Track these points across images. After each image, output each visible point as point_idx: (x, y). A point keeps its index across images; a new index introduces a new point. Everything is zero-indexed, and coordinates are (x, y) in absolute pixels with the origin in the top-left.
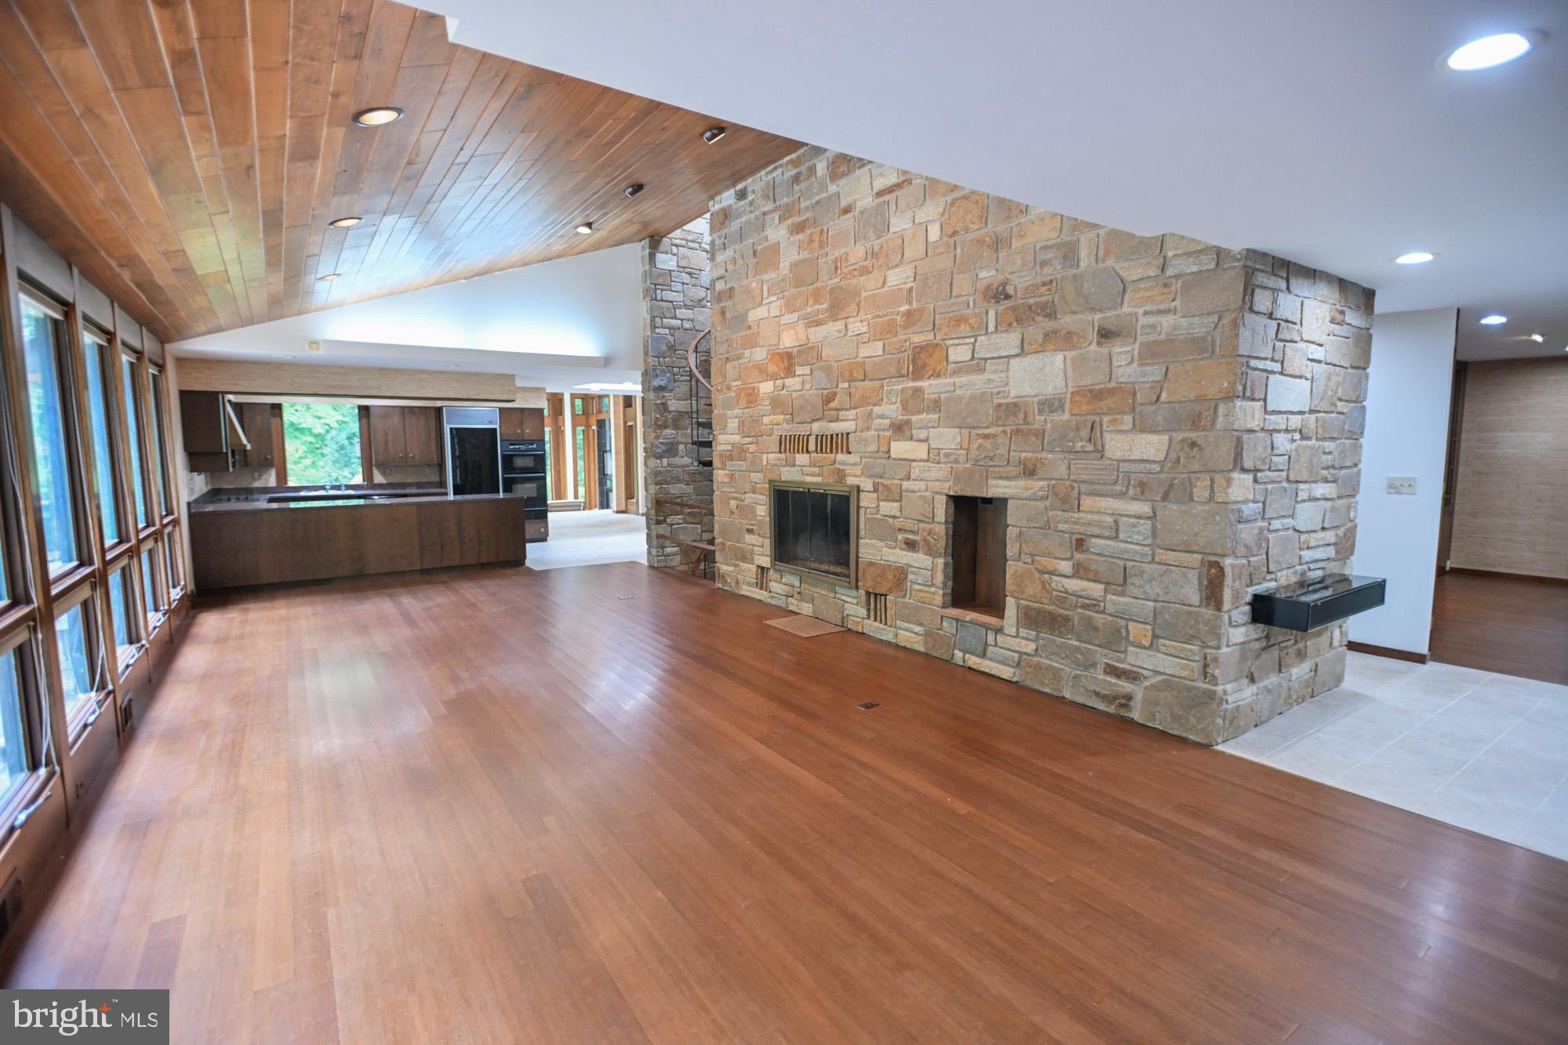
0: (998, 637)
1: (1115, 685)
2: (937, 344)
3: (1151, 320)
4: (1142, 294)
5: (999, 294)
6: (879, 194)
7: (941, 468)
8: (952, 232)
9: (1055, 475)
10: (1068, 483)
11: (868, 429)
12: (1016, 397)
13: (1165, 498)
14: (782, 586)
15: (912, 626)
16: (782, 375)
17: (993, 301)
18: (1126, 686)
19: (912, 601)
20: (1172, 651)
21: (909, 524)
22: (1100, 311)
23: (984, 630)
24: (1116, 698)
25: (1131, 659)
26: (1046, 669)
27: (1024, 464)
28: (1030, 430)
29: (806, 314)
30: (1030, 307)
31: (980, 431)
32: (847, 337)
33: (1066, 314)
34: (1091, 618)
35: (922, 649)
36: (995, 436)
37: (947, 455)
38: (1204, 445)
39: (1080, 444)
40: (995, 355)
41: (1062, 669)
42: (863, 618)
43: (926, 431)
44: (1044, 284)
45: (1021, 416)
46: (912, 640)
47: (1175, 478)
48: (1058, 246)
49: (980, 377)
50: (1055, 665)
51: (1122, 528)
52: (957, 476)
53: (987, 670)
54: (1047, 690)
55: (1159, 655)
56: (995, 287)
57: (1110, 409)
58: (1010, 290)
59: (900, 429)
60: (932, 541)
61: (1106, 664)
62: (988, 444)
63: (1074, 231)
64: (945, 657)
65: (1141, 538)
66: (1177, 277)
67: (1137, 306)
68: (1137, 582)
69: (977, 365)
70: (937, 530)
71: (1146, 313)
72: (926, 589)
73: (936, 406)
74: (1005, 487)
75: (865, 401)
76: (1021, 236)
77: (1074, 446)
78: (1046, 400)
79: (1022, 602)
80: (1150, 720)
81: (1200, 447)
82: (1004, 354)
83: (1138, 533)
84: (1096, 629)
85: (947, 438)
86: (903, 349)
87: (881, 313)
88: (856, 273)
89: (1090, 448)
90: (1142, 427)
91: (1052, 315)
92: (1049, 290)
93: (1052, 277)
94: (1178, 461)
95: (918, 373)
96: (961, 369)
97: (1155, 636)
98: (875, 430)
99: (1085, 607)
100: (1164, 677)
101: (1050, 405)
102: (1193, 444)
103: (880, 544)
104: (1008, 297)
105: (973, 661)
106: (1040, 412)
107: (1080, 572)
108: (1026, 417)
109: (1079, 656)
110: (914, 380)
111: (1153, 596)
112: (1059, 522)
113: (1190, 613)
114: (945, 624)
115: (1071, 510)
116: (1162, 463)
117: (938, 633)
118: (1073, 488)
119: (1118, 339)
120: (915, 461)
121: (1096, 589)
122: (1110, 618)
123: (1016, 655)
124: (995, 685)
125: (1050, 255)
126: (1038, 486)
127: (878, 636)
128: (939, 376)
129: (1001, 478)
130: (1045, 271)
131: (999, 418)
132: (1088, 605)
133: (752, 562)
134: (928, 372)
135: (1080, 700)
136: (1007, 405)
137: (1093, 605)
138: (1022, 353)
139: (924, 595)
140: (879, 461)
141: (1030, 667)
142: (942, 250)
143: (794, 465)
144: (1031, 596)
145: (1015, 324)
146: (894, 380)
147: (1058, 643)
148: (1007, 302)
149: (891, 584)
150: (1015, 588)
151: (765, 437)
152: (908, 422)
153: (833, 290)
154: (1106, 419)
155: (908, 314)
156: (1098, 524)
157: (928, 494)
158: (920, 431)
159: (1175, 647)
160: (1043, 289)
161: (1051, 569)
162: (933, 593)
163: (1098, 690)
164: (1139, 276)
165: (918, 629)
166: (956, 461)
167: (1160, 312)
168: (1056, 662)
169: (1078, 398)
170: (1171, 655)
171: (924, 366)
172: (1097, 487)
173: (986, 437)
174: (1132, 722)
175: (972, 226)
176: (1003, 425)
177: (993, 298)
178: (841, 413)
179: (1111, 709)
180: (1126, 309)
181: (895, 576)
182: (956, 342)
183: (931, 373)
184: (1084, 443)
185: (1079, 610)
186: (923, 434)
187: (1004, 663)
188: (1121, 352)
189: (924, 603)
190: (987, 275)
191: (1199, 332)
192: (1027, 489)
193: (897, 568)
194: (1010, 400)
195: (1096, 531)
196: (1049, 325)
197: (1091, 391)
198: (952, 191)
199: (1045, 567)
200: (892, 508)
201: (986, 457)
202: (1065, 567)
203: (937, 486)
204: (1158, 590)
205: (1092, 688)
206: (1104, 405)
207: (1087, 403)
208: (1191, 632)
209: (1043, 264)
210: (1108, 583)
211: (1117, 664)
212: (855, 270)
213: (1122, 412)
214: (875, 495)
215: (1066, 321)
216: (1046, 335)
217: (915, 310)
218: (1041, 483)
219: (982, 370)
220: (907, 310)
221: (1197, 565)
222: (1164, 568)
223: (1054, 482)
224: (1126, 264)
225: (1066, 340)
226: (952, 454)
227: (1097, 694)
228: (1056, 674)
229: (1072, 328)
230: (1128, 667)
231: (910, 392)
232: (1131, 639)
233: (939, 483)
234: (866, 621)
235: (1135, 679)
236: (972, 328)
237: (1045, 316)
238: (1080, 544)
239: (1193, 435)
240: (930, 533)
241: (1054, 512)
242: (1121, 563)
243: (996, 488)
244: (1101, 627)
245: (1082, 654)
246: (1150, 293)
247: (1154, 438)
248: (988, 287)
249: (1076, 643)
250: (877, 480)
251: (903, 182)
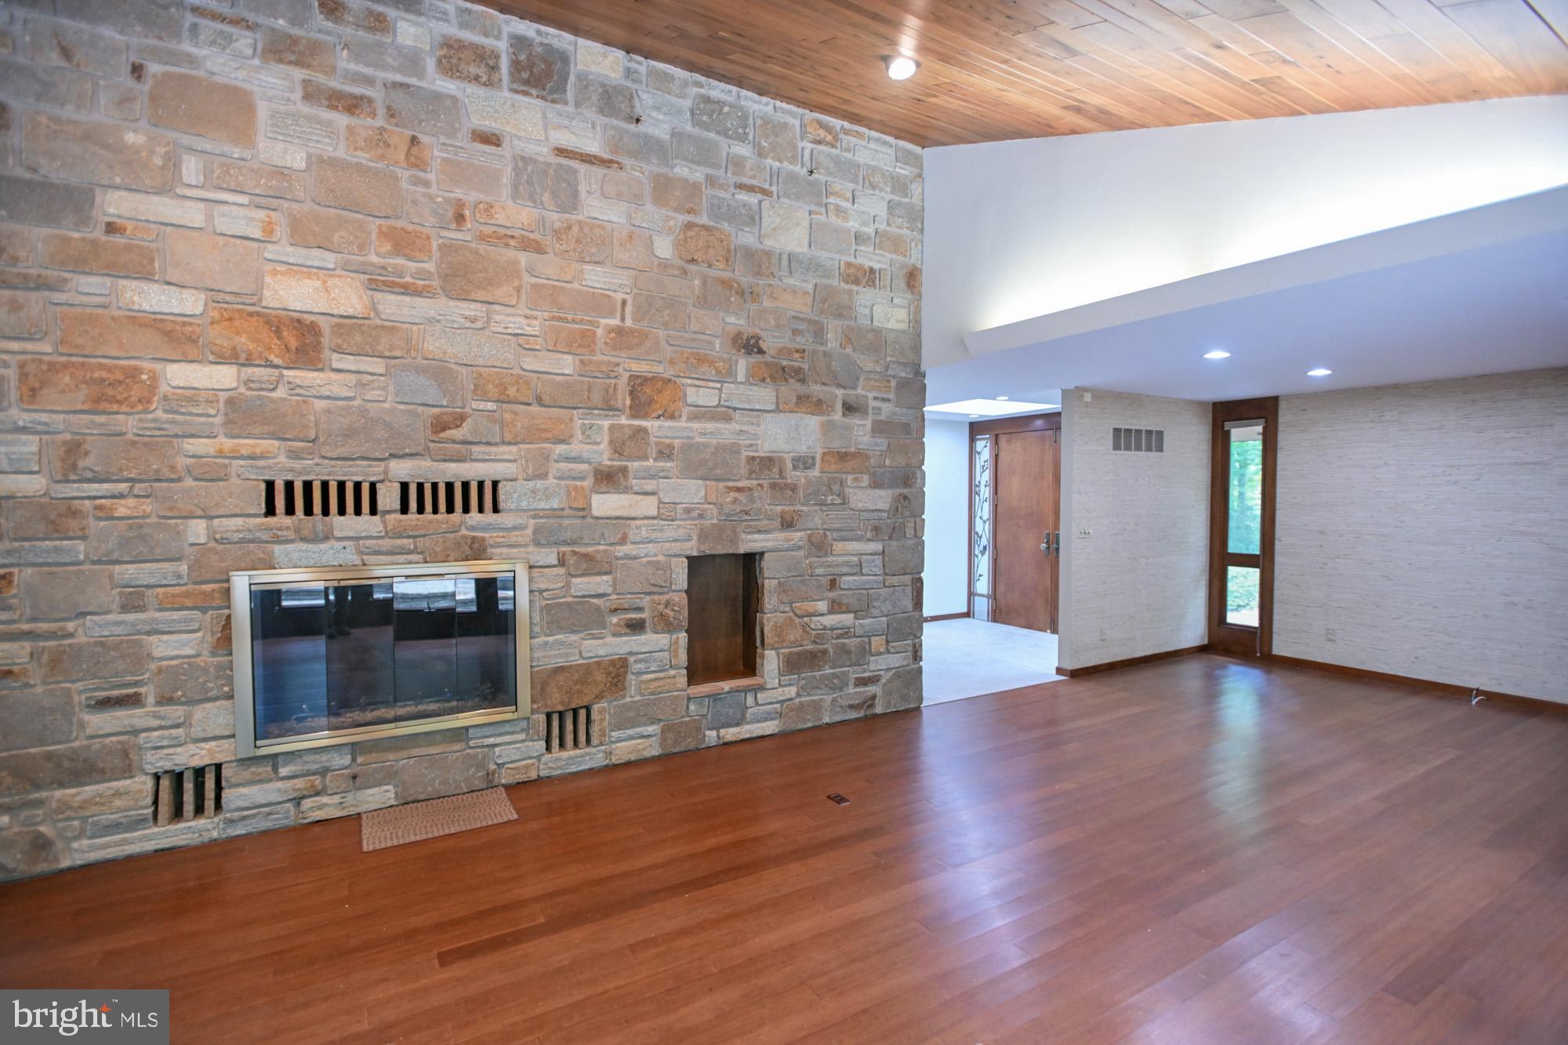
0: (759, 695)
1: (865, 692)
2: (669, 380)
3: (877, 404)
4: (872, 383)
5: (750, 346)
6: (560, 151)
7: (679, 526)
8: (690, 258)
9: (810, 525)
10: (822, 532)
11: (544, 476)
12: (770, 452)
13: (890, 538)
14: (279, 784)
15: (639, 730)
16: (277, 361)
17: (743, 351)
18: (871, 689)
19: (638, 698)
20: (898, 649)
21: (628, 600)
22: (844, 388)
23: (743, 694)
24: (865, 703)
25: (872, 667)
26: (809, 705)
27: (782, 517)
28: (786, 485)
29: (364, 263)
30: (783, 369)
31: (731, 484)
32: (486, 332)
33: (816, 383)
34: (844, 644)
35: (656, 751)
36: (750, 489)
37: (688, 511)
38: (911, 498)
39: (831, 497)
40: (747, 406)
41: (821, 699)
42: (539, 758)
43: (655, 482)
44: (797, 351)
45: (776, 470)
46: (640, 747)
47: (895, 522)
48: (809, 321)
49: (728, 426)
50: (815, 698)
51: (864, 564)
52: (703, 536)
53: (748, 736)
54: (810, 725)
55: (890, 655)
56: (745, 337)
57: (854, 469)
58: (763, 345)
59: (608, 479)
60: (672, 614)
61: (856, 678)
62: (741, 497)
63: (821, 313)
64: (692, 746)
65: (877, 570)
66: (894, 377)
67: (869, 391)
68: (876, 604)
69: (723, 413)
70: (677, 599)
71: (875, 398)
72: (662, 675)
73: (665, 453)
74: (763, 541)
75: (534, 435)
76: (772, 296)
77: (826, 500)
78: (800, 457)
79: (782, 651)
80: (888, 708)
81: (909, 501)
82: (758, 408)
83: (875, 566)
84: (848, 652)
85: (691, 491)
86: (612, 374)
87: (570, 317)
88: (512, 242)
89: (839, 501)
90: (876, 484)
91: (803, 381)
92: (802, 358)
93: (805, 347)
94: (897, 510)
95: (639, 408)
96: (701, 414)
97: (888, 642)
98: (555, 478)
99: (839, 637)
100: (894, 671)
101: (803, 462)
102: (906, 498)
103: (573, 637)
104: (761, 352)
105: (730, 734)
106: (795, 467)
107: (835, 607)
108: (781, 472)
109: (836, 681)
110: (633, 416)
111: (886, 613)
112: (816, 567)
113: (908, 618)
114: (692, 707)
115: (826, 555)
116: (888, 511)
117: (682, 722)
118: (826, 536)
119: (858, 414)
120: (634, 519)
121: (847, 619)
122: (859, 640)
123: (777, 706)
124: (767, 744)
125: (802, 326)
126: (798, 536)
127: (573, 769)
128: (672, 417)
129: (759, 532)
130: (798, 339)
131: (752, 472)
132: (842, 634)
133: (127, 771)
134: (656, 410)
135: (838, 718)
136: (762, 459)
137: (846, 632)
138: (778, 410)
139: (661, 683)
140: (566, 522)
141: (792, 710)
142: (676, 272)
143: (326, 538)
144: (792, 642)
145: (768, 380)
146: (596, 412)
147: (818, 677)
148: (760, 356)
149: (601, 687)
150: (777, 639)
151: (189, 482)
152: (624, 470)
153: (446, 248)
154: (850, 477)
155: (620, 331)
156: (847, 564)
157: (661, 558)
158: (643, 481)
159: (899, 646)
160: (797, 355)
161: (812, 611)
162: (674, 677)
163: (851, 702)
164: (871, 369)
165: (651, 729)
166: (701, 516)
167: (884, 400)
168: (816, 695)
169: (828, 458)
170: (898, 653)
171: (651, 401)
172: (845, 533)
173: (739, 490)
174: (876, 716)
175: (716, 263)
176: (757, 479)
177: (744, 348)
178: (475, 449)
179: (860, 714)
180: (859, 391)
181: (609, 674)
182: (697, 382)
183: (660, 412)
184: (835, 497)
185: (834, 641)
186: (650, 486)
187: (766, 720)
188: (860, 425)
189: (661, 693)
190: (735, 322)
191: (905, 419)
192: (788, 540)
193: (613, 663)
194: (762, 454)
195: (845, 570)
196: (802, 389)
197: (838, 453)
198: (689, 213)
199: (806, 610)
200: (598, 583)
201: (741, 511)
202: (822, 606)
203: (676, 548)
204: (889, 607)
205: (847, 704)
206: (850, 464)
207: (836, 463)
208: (909, 631)
209: (795, 332)
210: (855, 612)
211: (863, 675)
212: (512, 237)
213: (862, 473)
214: (562, 571)
215: (815, 389)
216: (799, 398)
217: (631, 331)
218: (799, 534)
219: (727, 419)
220: (618, 326)
221: (909, 583)
222: (892, 589)
223: (809, 532)
224: (862, 357)
225: (818, 406)
226: (693, 509)
227: (851, 707)
228: (816, 706)
229: (821, 396)
230: (871, 674)
231: (628, 432)
232: (873, 650)
233: (678, 544)
234: (547, 757)
235: (878, 681)
236: (718, 372)
237: (798, 381)
238: (833, 584)
239: (905, 491)
240: (667, 604)
241: (810, 559)
242: (865, 592)
243: (750, 543)
244: (853, 649)
245: (838, 677)
246: (877, 384)
247: (883, 493)
248: (738, 335)
249: (832, 671)
250: (564, 549)
251: (611, 161)
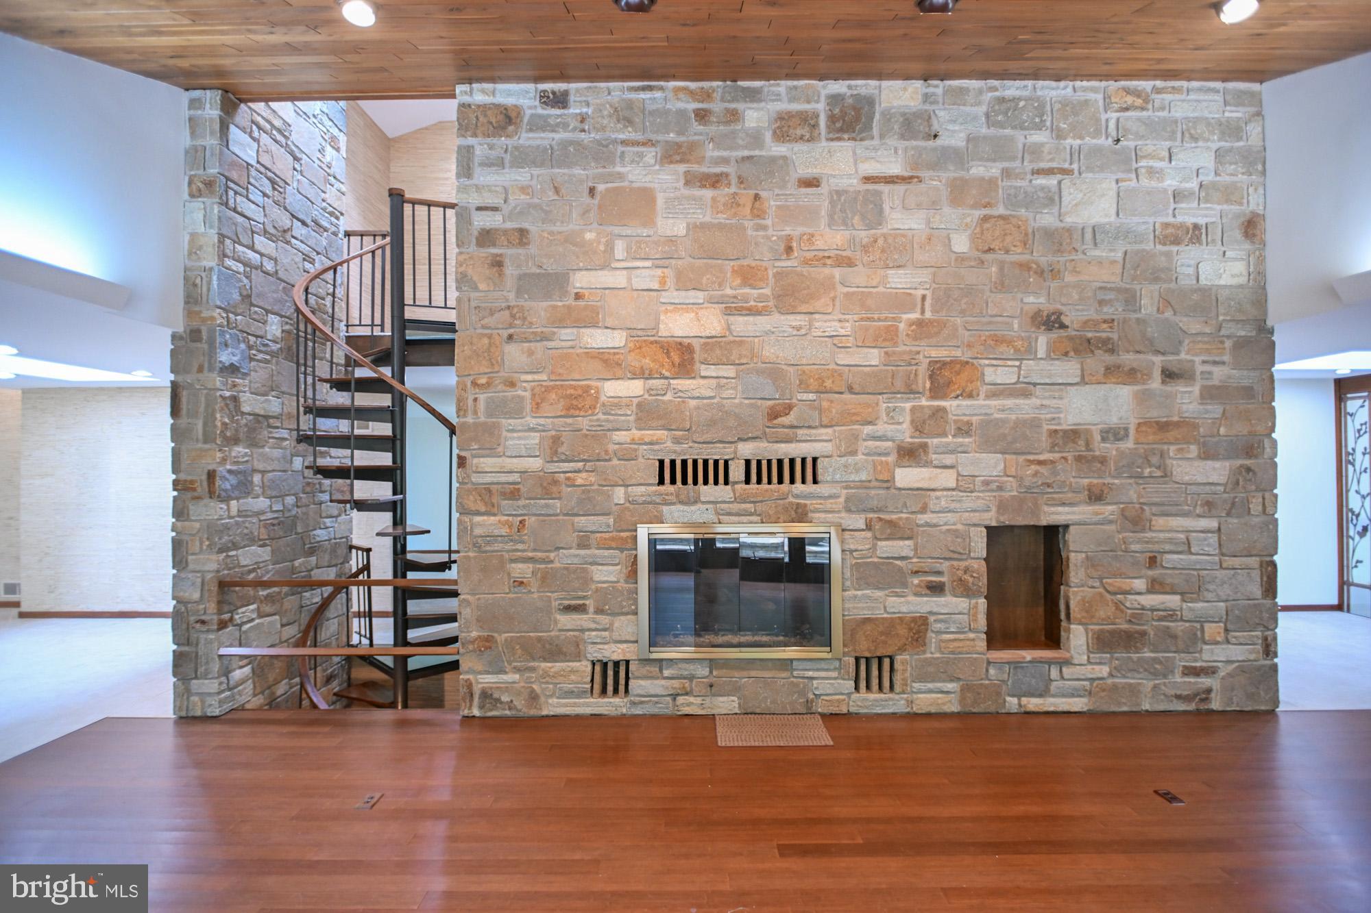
0: (1064, 669)
1: (1195, 683)
2: (967, 363)
3: (1207, 368)
4: (1200, 346)
5: (1052, 322)
6: (868, 179)
7: (978, 498)
8: (986, 248)
9: (1124, 499)
10: (1137, 506)
11: (854, 453)
12: (1074, 425)
13: (1228, 514)
14: (663, 682)
15: (939, 685)
16: (667, 374)
17: (1043, 328)
18: (1205, 681)
19: (938, 655)
20: (1242, 640)
21: (928, 564)
22: (1163, 354)
23: (1047, 666)
24: (1196, 695)
25: (1206, 656)
26: (1123, 687)
27: (1089, 490)
28: (1094, 458)
29: (722, 296)
30: (1089, 341)
31: (1031, 457)
32: (809, 337)
33: (1128, 352)
34: (1168, 628)
35: (955, 708)
36: (1052, 462)
37: (986, 483)
38: (1256, 470)
39: (1148, 470)
40: (1048, 381)
41: (1140, 684)
42: (849, 694)
43: (954, 456)
44: (1105, 321)
45: (1081, 442)
46: (940, 701)
47: (1236, 497)
48: (1118, 290)
49: (1027, 402)
50: (1132, 681)
51: (1193, 543)
52: (1002, 507)
53: (1052, 709)
54: (1125, 709)
55: (1230, 646)
56: (1045, 314)
57: (1177, 439)
58: (1066, 320)
59: (910, 454)
60: (971, 580)
61: (1185, 667)
62: (1043, 470)
63: (1133, 280)
64: (992, 709)
65: (1211, 549)
66: (1228, 337)
67: (1196, 355)
68: (1211, 587)
69: (1023, 389)
70: (976, 566)
71: (1204, 362)
72: (962, 636)
73: (964, 429)
74: (1068, 513)
75: (848, 418)
76: (1075, 271)
77: (1142, 472)
78: (1111, 428)
79: (1092, 627)
80: (1228, 705)
81: (1254, 473)
82: (1060, 381)
83: (1208, 545)
84: (1174, 637)
85: (990, 465)
86: (913, 362)
87: (876, 316)
88: (829, 262)
89: (1159, 473)
90: (1207, 454)
91: (1112, 351)
92: (1111, 327)
93: (1114, 317)
94: (1237, 483)
95: (939, 389)
96: (999, 391)
97: (1227, 630)
98: (863, 454)
99: (1161, 619)
100: (1237, 664)
101: (1114, 434)
102: (1249, 470)
103: (878, 594)
104: (1063, 326)
105: (1033, 704)
106: (1104, 440)
107: (1155, 586)
108: (1087, 444)
109: (1157, 666)
110: (933, 398)
111: (1224, 598)
112: (1131, 543)
113: (1255, 605)
114: (992, 671)
115: (1143, 531)
116: (1225, 485)
117: (981, 684)
118: (1143, 510)
119: (1182, 380)
120: (933, 490)
121: (1173, 601)
122: (1187, 624)
123: (1086, 683)
124: (1074, 721)
125: (1110, 296)
126: (1108, 510)
127: (878, 710)
128: (970, 396)
129: (1063, 504)
130: (1105, 309)
131: (1054, 445)
132: (1165, 617)
134: (954, 390)
135: (1161, 707)
136: (1065, 432)
137: (1171, 615)
138: (1083, 382)
139: (961, 644)
140: (873, 492)
141: (1104, 690)
142: (973, 264)
143: (695, 502)
144: (1103, 620)
145: (1072, 354)
146: (899, 396)
147: (1135, 659)
148: (1062, 331)
149: (904, 640)
150: (1084, 614)
151: (615, 462)
152: (924, 446)
153: (779, 276)
154: (1173, 448)
155: (920, 323)
156: (1170, 541)
157: (959, 527)
158: (942, 456)
159: (1244, 637)
160: (1105, 326)
161: (1128, 589)
162: (973, 640)
163: (1179, 692)
164: (1199, 331)
165: (950, 686)
166: (1000, 488)
167: (1215, 363)
168: (1134, 678)
169: (1144, 429)
170: (1241, 644)
171: (949, 383)
172: (1166, 508)
173: (1040, 463)
174: (1212, 712)
175: (1013, 248)
176: (1060, 452)
177: (1044, 325)
178: (800, 432)
179: (1191, 707)
180: (1183, 356)
181: (910, 629)
182: (994, 362)
183: (958, 392)
184: (1153, 469)
185: (1155, 623)
186: (949, 459)
187: (1073, 696)
188: (1186, 392)
189: (960, 653)
190: (1035, 301)
191: (1246, 383)
192: (1097, 514)
193: (914, 620)
194: (1065, 427)
195: (1168, 547)
196: (1110, 359)
197: (1157, 423)
198: (985, 207)
199: (1120, 588)
200: (901, 547)
201: (1043, 484)
202: (1140, 584)
203: (976, 518)
204: (1228, 592)
205: (1173, 692)
206: (1172, 435)
207: (1155, 433)
208: (1257, 621)
209: (1101, 303)
210: (1182, 594)
211: (1193, 664)
212: (829, 257)
213: (1189, 443)
214: (869, 534)
215: (1128, 359)
216: (1107, 368)
217: (931, 322)
218: (1110, 508)
219: (1026, 394)
220: (918, 319)
221: (1257, 566)
222: (1232, 572)
223: (1122, 506)
224: (1185, 319)
225: (1131, 375)
226: (992, 482)
227: (1178, 697)
228: (1134, 690)
229: (1135, 365)
230: (1204, 664)
231: (928, 412)
232: (1207, 638)
233: (977, 514)
234: (855, 696)
235: (1214, 673)
236: (1017, 350)
237: (1106, 351)
238: (1153, 562)
239: (1248, 462)
240: (966, 570)
241: (1125, 534)
242: (1195, 573)
243: (1052, 515)
244: (1180, 634)
245: (1160, 663)
246: (1205, 347)
247: (1217, 464)
248: (1038, 313)
249: (1152, 655)
250: (871, 515)
251: (911, 177)
